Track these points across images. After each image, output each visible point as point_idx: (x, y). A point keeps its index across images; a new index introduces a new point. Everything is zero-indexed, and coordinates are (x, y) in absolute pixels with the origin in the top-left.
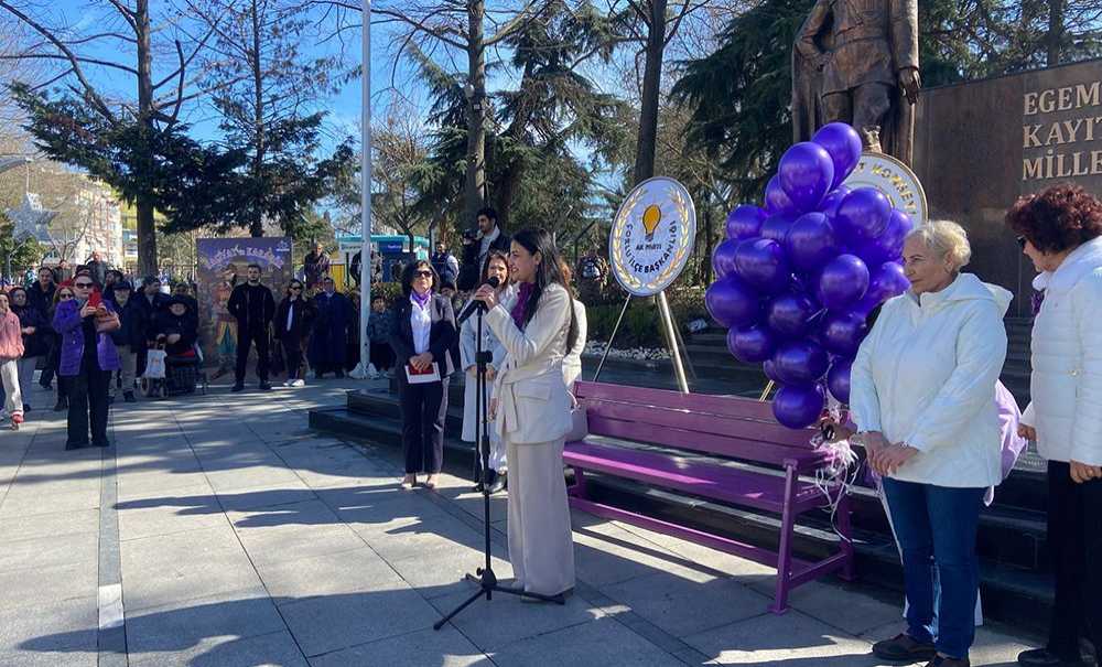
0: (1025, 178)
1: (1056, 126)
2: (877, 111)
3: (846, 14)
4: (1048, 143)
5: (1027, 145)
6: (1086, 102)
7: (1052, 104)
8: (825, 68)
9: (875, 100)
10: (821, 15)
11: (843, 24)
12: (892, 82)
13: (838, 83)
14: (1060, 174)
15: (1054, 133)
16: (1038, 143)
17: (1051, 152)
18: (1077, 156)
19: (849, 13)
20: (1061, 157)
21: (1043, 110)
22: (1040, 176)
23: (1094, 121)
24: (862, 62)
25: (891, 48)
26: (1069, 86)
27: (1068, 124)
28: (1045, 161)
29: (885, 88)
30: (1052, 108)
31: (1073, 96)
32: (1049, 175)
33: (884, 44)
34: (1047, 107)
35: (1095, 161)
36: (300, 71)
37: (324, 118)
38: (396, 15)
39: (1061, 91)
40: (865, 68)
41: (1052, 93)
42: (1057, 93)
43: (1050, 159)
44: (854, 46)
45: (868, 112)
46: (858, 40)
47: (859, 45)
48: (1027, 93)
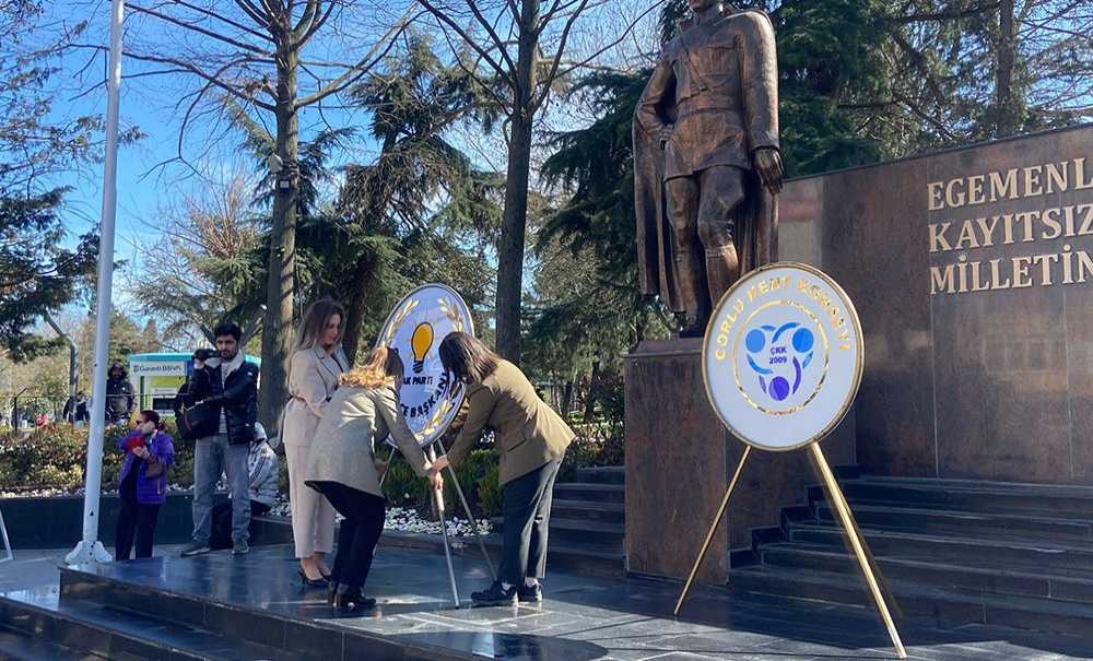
0: (933, 292)
1: (968, 224)
2: (726, 203)
3: (688, 78)
4: (959, 246)
5: (933, 248)
6: (1002, 193)
7: (961, 196)
8: (667, 146)
9: (724, 189)
10: (663, 78)
11: (683, 92)
12: (746, 165)
13: (680, 164)
14: (976, 287)
15: (966, 234)
16: (946, 247)
17: (962, 258)
18: (995, 264)
19: (691, 78)
20: (975, 265)
21: (952, 204)
22: (951, 290)
23: (1014, 218)
24: (708, 138)
25: (745, 123)
26: (980, 174)
27: (982, 222)
28: (957, 270)
29: (738, 172)
30: (961, 202)
31: (986, 184)
32: (963, 288)
33: (734, 116)
34: (955, 200)
35: (1017, 271)
36: (46, 135)
37: (66, 196)
38: (182, 65)
39: (972, 180)
40: (712, 146)
41: (961, 181)
42: (966, 182)
43: (962, 267)
44: (698, 117)
45: (715, 203)
46: (702, 111)
47: (703, 118)
48: (931, 182)
